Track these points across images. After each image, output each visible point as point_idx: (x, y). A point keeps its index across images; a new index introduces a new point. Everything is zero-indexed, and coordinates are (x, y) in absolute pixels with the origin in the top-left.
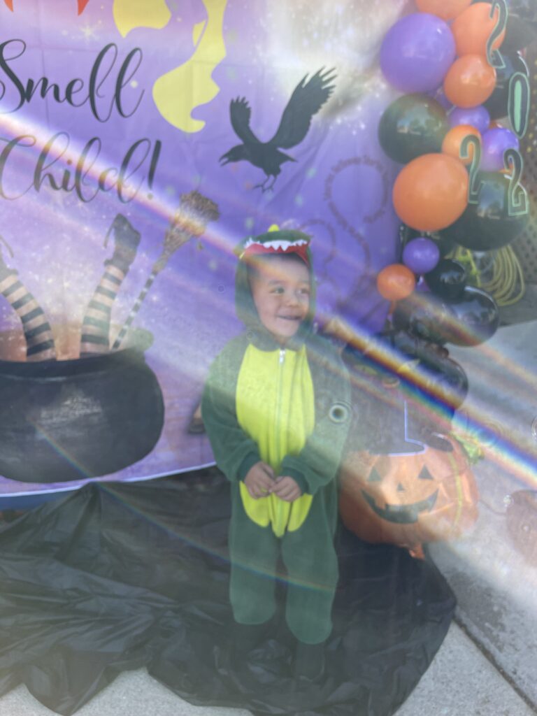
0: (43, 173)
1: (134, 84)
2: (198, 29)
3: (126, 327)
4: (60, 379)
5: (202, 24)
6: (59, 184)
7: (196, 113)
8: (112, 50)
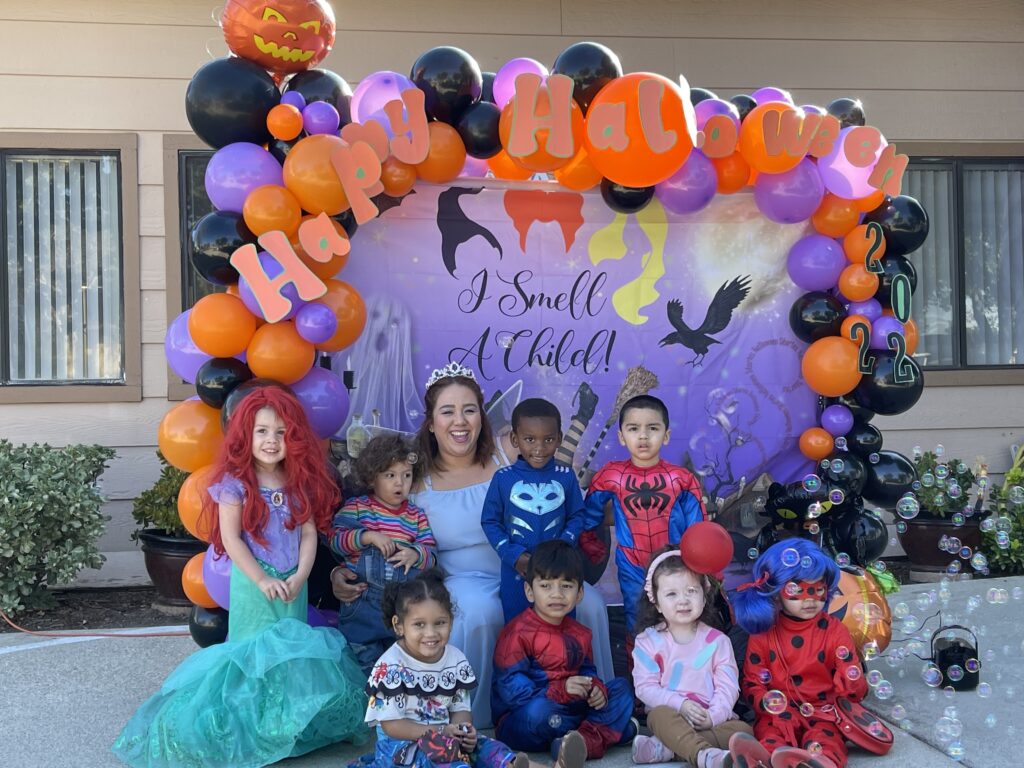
0: (534, 354)
1: (600, 294)
2: (645, 257)
3: (584, 469)
5: (648, 254)
6: (544, 362)
7: (642, 312)
8: (587, 274)
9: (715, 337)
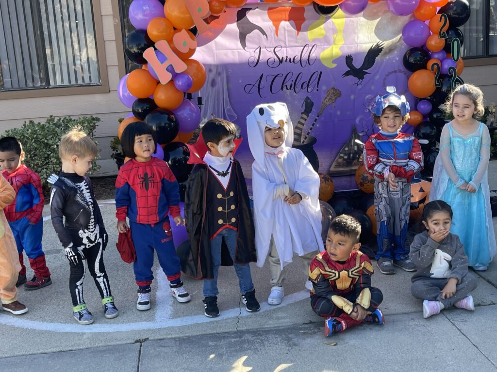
0: (284, 85)
1: (314, 55)
2: (334, 36)
3: (307, 136)
5: (336, 34)
6: (289, 88)
8: (307, 45)
9: (367, 71)
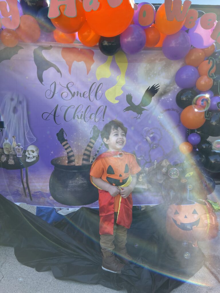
0: (76, 115)
1: (100, 92)
4: (76, 171)
7: (117, 99)
8: (95, 84)
